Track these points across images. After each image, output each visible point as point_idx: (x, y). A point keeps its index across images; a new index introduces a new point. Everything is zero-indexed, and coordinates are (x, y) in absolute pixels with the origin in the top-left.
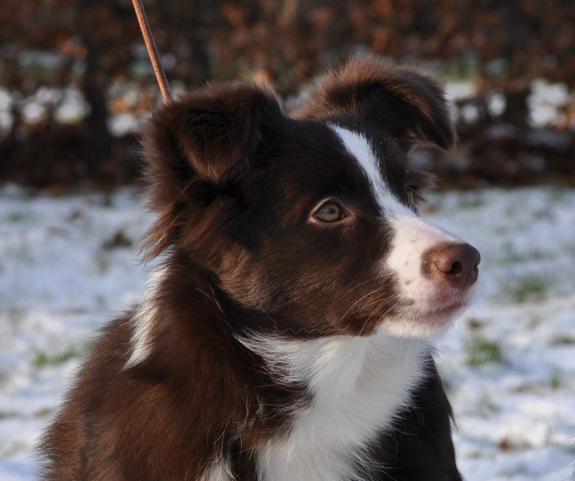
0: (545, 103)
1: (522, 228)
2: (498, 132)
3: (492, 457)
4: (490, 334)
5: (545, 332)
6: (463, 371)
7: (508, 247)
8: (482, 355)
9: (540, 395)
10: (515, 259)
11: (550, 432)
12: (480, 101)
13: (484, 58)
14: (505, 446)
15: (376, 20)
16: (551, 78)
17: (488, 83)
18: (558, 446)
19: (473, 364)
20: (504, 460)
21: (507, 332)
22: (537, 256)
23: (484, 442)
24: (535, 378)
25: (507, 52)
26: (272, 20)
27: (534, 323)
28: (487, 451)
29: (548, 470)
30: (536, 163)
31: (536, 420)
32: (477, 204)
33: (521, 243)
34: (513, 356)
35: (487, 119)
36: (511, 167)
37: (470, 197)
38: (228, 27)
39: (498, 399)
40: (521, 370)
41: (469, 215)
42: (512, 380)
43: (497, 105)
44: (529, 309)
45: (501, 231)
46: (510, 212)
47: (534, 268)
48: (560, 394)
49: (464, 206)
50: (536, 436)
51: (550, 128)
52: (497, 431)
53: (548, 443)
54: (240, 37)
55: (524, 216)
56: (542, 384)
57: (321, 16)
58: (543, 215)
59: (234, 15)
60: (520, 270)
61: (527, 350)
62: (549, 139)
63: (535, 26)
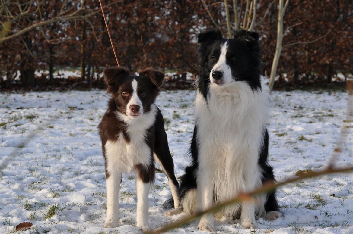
0: (189, 76)
2: (181, 80)
4: (177, 113)
5: (186, 113)
6: (172, 119)
7: (181, 99)
8: (176, 117)
9: (185, 123)
11: (187, 130)
12: (178, 75)
13: (178, 68)
14: (179, 132)
15: (160, 61)
16: (190, 71)
17: (179, 72)
18: (188, 132)
19: (174, 118)
20: (179, 134)
21: (180, 113)
22: (186, 101)
24: (184, 121)
25: (182, 67)
26: (142, 61)
27: (185, 112)
29: (186, 136)
30: (187, 86)
31: (184, 128)
32: (177, 92)
33: (184, 99)
34: (181, 117)
35: (179, 78)
37: (175, 91)
38: (135, 62)
39: (178, 124)
40: (182, 119)
41: (175, 94)
42: (181, 121)
43: (181, 76)
44: (184, 109)
45: (181, 97)
47: (186, 103)
48: (189, 123)
49: (174, 93)
50: (184, 130)
51: (189, 80)
52: (178, 129)
54: (137, 64)
55: (185, 94)
56: (186, 122)
57: (151, 60)
59: (136, 60)
60: (183, 103)
61: (184, 116)
63: (187, 63)
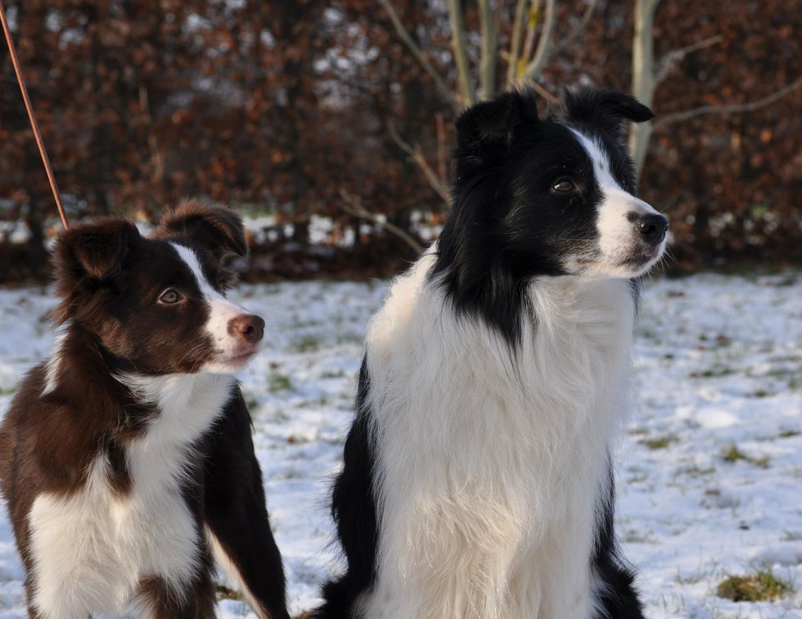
0: (319, 229)
1: (304, 306)
2: (290, 247)
3: (283, 448)
4: (283, 372)
5: (317, 370)
6: (266, 395)
7: (295, 318)
8: (278, 385)
9: (314, 409)
10: (299, 325)
11: (319, 432)
12: (279, 228)
13: (281, 201)
14: (291, 441)
15: (214, 178)
16: (322, 214)
17: (284, 218)
18: (324, 440)
19: (273, 390)
20: (291, 449)
21: (294, 370)
22: (313, 323)
23: (278, 438)
24: (310, 399)
25: (295, 198)
26: (147, 178)
27: (310, 365)
28: (280, 444)
29: (318, 455)
30: (314, 266)
31: (311, 424)
32: (277, 292)
33: (303, 315)
34: (297, 385)
35: (283, 239)
36: (298, 269)
37: (272, 287)
38: (119, 182)
39: (287, 412)
40: (302, 394)
41: (271, 298)
42: (297, 400)
43: (289, 230)
44: (308, 355)
45: (291, 308)
46: (297, 296)
47: (311, 330)
48: (326, 409)
49: (269, 293)
50: (311, 434)
51: (322, 244)
52: (287, 431)
53: (318, 438)
54: (128, 189)
55: (305, 299)
56: (315, 402)
57: (178, 176)
58: (318, 298)
59: (123, 175)
60: (303, 332)
61: (306, 381)
62: (321, 251)
63: (312, 182)
